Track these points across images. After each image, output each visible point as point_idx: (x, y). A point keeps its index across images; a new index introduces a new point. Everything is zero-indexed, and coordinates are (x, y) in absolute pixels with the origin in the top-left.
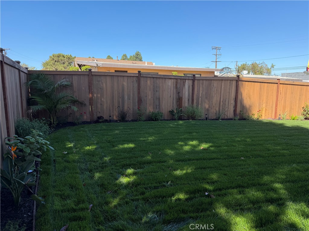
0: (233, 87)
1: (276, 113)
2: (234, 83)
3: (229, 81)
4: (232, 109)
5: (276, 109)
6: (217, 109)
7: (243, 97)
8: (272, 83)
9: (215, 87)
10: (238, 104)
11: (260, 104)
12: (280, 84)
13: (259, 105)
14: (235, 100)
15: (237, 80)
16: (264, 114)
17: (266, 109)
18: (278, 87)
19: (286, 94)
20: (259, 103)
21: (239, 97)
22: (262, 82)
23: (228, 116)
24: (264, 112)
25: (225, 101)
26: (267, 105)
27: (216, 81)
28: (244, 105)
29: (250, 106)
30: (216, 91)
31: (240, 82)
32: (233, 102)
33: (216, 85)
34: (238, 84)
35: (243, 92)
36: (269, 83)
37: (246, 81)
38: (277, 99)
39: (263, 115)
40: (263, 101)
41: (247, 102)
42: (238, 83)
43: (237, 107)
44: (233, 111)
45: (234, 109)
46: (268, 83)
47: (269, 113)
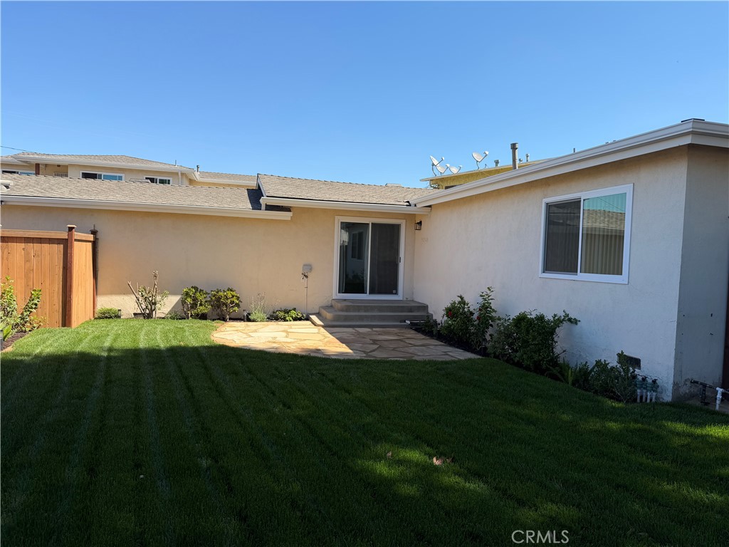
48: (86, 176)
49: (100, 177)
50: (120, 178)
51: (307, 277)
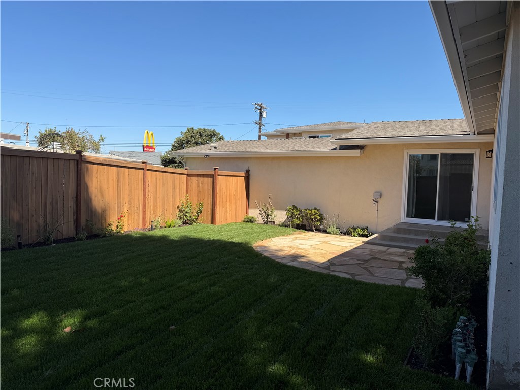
0: (71, 174)
1: (144, 219)
2: (72, 165)
3: (62, 162)
4: (71, 218)
5: (144, 212)
6: (41, 221)
7: (90, 194)
8: (135, 168)
9: (33, 174)
10: (82, 208)
11: (119, 205)
12: (148, 170)
13: (118, 207)
14: (75, 199)
15: (77, 161)
16: (127, 222)
17: (129, 214)
18: (144, 174)
19: (155, 187)
20: (118, 202)
21: (83, 194)
22: (121, 167)
23: (65, 233)
24: (126, 218)
25: (57, 203)
26: (130, 207)
27: (35, 159)
28: (93, 209)
29: (104, 211)
30: (36, 181)
31: (83, 164)
32: (72, 203)
33: (34, 168)
34: (79, 169)
35: (90, 184)
36: (132, 168)
37: (94, 163)
38: (144, 195)
39: (126, 224)
40: (123, 199)
41: (98, 202)
42: (79, 166)
43: (80, 214)
44: (72, 223)
45: (75, 218)
46: (129, 167)
47: (134, 219)
48: (310, 137)
49: (318, 137)
50: (329, 136)
51: (377, 202)
